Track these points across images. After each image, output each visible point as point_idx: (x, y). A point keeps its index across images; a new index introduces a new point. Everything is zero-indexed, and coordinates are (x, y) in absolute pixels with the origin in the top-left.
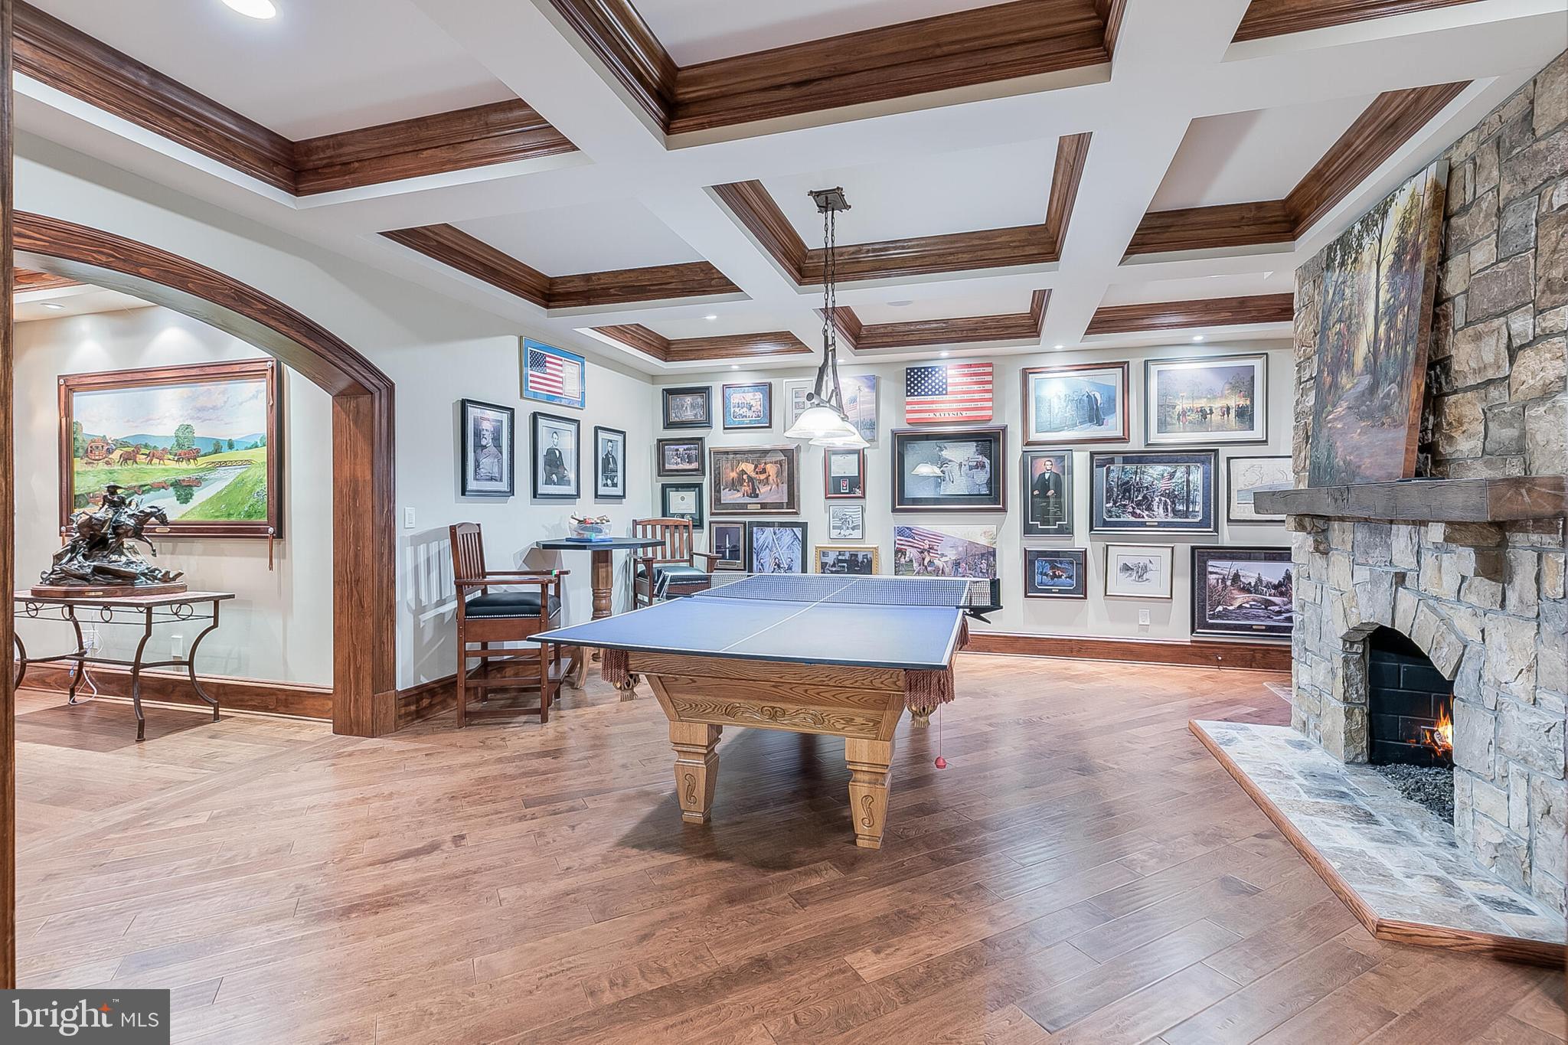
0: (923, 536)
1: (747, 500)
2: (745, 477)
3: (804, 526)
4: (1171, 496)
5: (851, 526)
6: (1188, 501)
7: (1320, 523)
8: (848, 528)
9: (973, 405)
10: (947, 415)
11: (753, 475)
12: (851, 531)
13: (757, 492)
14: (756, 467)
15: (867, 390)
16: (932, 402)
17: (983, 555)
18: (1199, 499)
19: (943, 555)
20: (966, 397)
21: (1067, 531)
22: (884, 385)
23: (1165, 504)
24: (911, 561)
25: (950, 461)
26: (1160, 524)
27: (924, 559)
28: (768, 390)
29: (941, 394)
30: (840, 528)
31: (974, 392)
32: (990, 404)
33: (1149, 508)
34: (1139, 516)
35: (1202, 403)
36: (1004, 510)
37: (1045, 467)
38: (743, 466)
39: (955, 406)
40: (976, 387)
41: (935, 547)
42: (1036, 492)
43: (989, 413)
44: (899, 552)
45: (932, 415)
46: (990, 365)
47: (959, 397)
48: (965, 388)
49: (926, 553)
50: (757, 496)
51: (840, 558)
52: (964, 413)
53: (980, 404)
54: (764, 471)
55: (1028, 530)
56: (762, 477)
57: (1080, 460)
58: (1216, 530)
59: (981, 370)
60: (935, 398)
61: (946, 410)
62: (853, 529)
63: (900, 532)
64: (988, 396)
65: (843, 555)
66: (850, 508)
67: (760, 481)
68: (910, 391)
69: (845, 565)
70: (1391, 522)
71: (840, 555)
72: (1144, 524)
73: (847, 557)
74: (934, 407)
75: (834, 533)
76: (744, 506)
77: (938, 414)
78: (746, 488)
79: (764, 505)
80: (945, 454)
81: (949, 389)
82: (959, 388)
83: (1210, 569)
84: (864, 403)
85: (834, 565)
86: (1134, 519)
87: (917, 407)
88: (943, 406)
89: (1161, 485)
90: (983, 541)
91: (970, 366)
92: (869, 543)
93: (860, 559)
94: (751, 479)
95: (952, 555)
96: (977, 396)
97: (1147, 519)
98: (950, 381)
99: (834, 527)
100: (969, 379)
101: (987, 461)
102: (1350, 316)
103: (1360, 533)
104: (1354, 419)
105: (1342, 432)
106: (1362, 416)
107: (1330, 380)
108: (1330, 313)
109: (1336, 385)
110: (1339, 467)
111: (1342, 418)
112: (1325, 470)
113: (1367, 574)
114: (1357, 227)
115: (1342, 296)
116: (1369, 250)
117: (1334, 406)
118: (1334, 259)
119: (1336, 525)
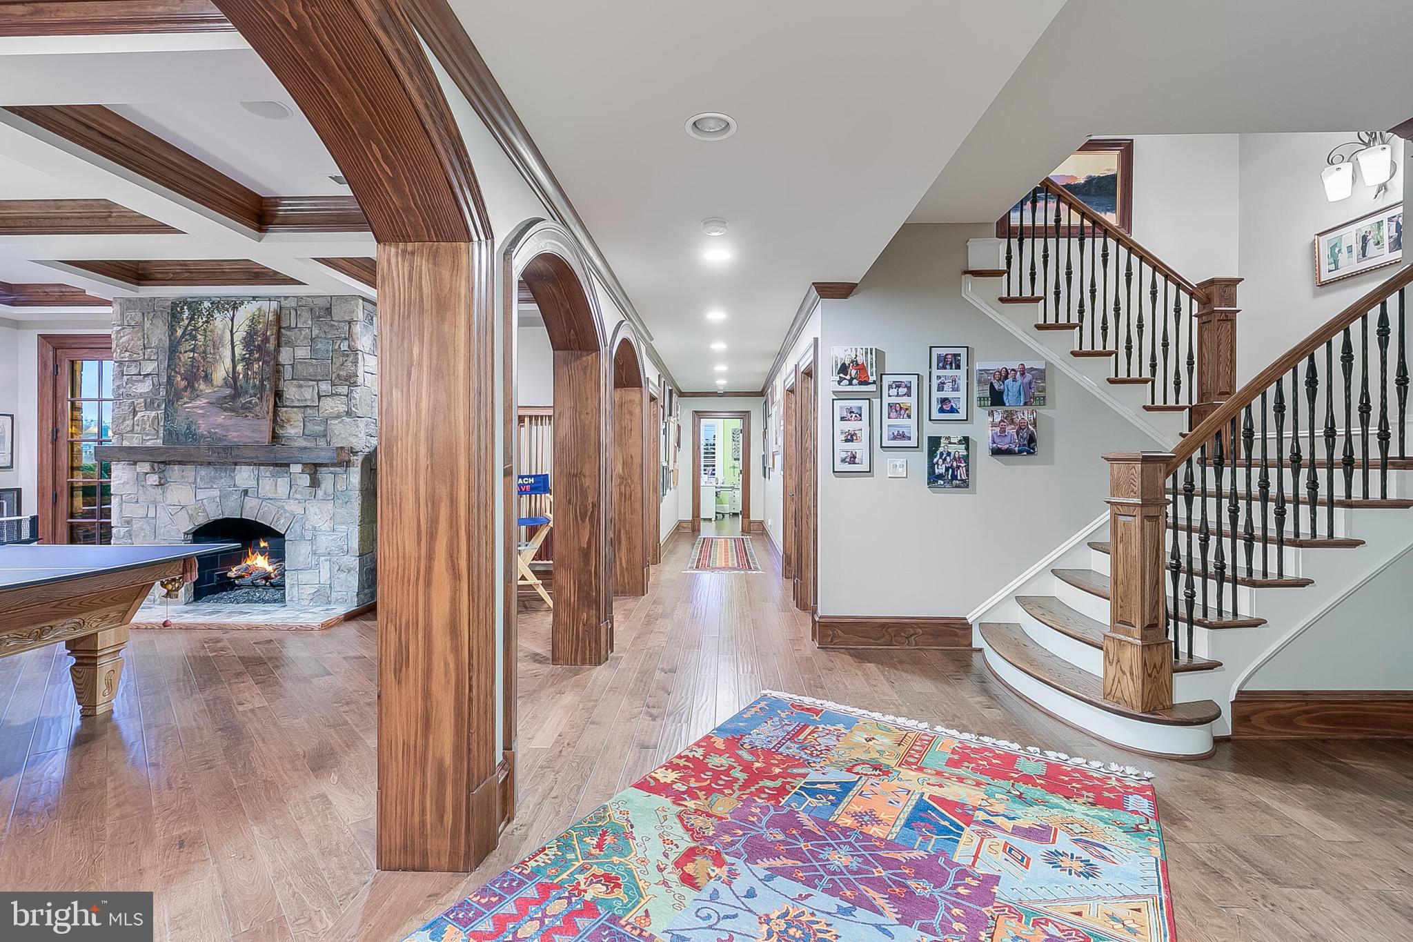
7: (162, 466)
70: (236, 464)
102: (204, 352)
103: (203, 472)
104: (216, 410)
105: (203, 416)
106: (225, 410)
107: (184, 383)
108: (179, 343)
109: (193, 387)
110: (203, 435)
111: (202, 408)
112: (186, 435)
113: (216, 493)
114: (207, 304)
115: (195, 338)
116: (220, 322)
117: (192, 399)
118: (182, 312)
119: (176, 467)
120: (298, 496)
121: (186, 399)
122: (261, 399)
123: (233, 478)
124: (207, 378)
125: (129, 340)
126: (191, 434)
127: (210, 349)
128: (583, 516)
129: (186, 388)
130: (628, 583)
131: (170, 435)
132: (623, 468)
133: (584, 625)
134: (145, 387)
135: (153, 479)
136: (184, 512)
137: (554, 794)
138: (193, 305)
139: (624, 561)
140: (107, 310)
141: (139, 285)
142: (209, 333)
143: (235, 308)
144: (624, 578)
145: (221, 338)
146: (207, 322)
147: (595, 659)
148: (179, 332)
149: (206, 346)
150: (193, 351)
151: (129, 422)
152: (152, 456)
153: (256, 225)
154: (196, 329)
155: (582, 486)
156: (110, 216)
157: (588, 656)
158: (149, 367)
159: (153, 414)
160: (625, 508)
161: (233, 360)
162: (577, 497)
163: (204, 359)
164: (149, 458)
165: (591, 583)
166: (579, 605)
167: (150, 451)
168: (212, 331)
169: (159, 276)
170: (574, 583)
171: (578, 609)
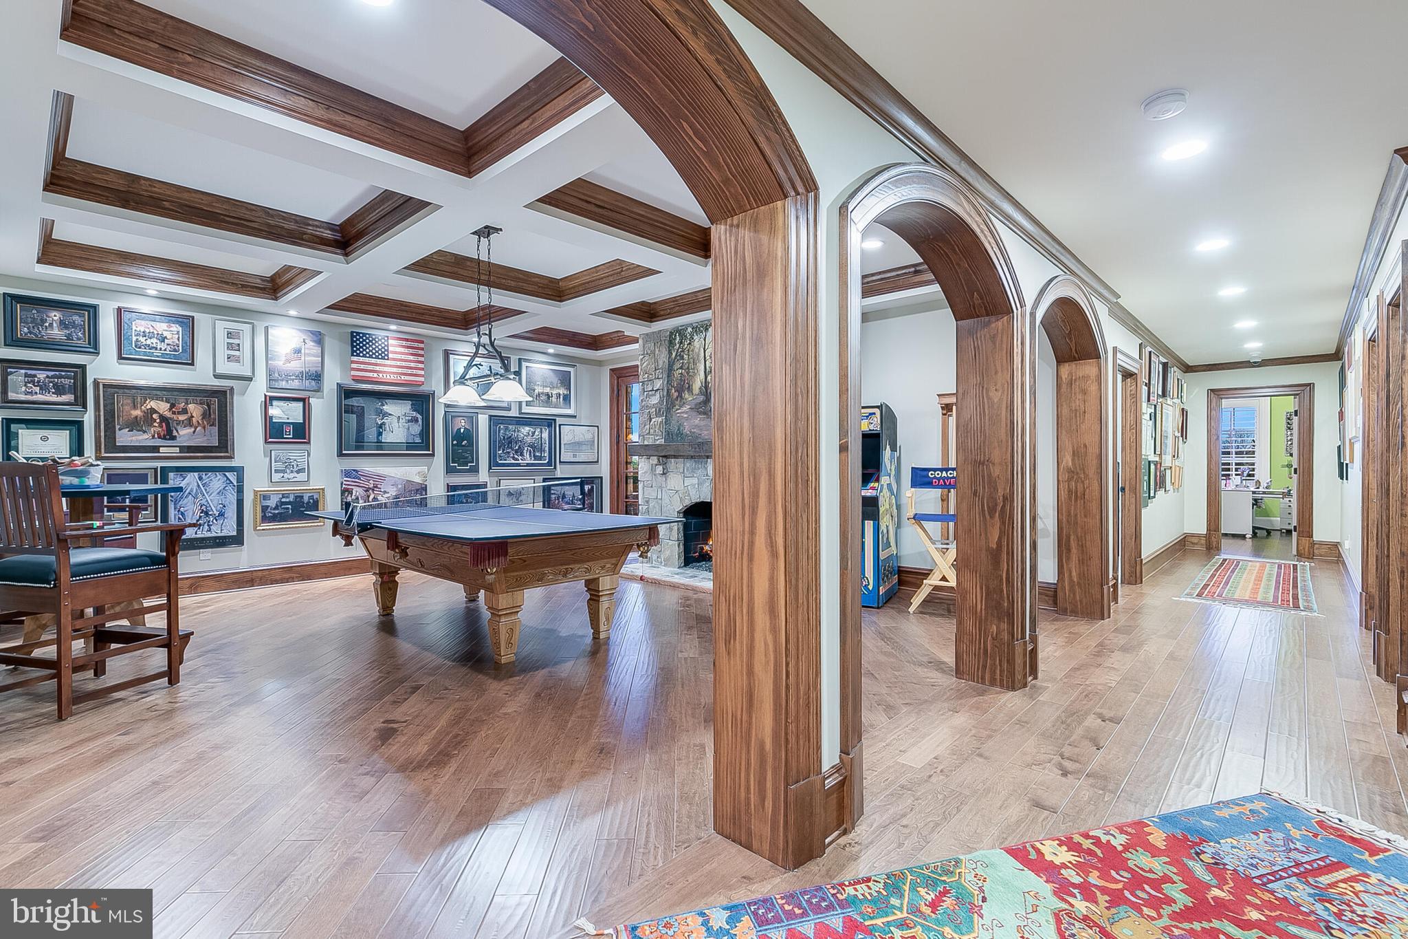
0: (368, 477)
1: (158, 442)
2: (155, 416)
3: (239, 471)
4: (532, 446)
5: (295, 469)
6: (542, 450)
7: (664, 459)
8: (292, 472)
9: (409, 371)
10: (388, 377)
11: (168, 414)
12: (296, 475)
13: (175, 433)
14: (173, 406)
15: (312, 344)
16: (376, 365)
17: (417, 490)
18: (547, 449)
19: (385, 492)
20: (404, 364)
21: (475, 470)
22: (328, 341)
23: (530, 452)
24: (357, 498)
25: (390, 415)
26: (528, 465)
27: (369, 497)
28: (188, 324)
29: (383, 358)
30: (284, 472)
31: (411, 361)
32: (422, 372)
33: (522, 455)
34: (517, 460)
35: (547, 390)
36: (433, 455)
37: (461, 424)
38: (152, 404)
39: (395, 370)
40: (412, 358)
41: (379, 486)
42: (455, 442)
43: (422, 379)
44: (345, 491)
45: (375, 375)
46: (422, 342)
47: (399, 363)
48: (403, 357)
49: (371, 491)
50: (174, 438)
51: (284, 500)
52: (403, 377)
53: (415, 372)
54: (185, 411)
55: (449, 470)
56: (182, 418)
57: (483, 420)
58: (555, 468)
59: (416, 345)
60: (379, 361)
61: (385, 372)
62: (298, 472)
63: (347, 474)
64: (421, 366)
65: (287, 497)
66: (294, 453)
67: (179, 422)
68: (356, 352)
69: (290, 506)
70: (708, 457)
71: (283, 497)
72: (519, 465)
73: (291, 499)
74: (377, 368)
75: (277, 477)
76: (155, 449)
77: (381, 375)
78: (156, 428)
79: (182, 449)
80: (385, 408)
81: (390, 356)
82: (399, 356)
83: (552, 492)
84: (309, 355)
85: (277, 508)
86: (513, 462)
87: (362, 366)
88: (386, 369)
89: (529, 440)
90: (418, 480)
91: (407, 340)
92: (315, 484)
93: (306, 499)
94: (163, 419)
95: (393, 492)
96: (412, 365)
97: (520, 461)
98: (391, 349)
99: (276, 471)
100: (406, 351)
101: (419, 417)
102: (688, 368)
103: (689, 463)
104: (695, 414)
105: (687, 419)
106: (700, 413)
107: (676, 394)
108: (674, 363)
109: (681, 397)
110: (687, 434)
111: (686, 413)
112: (677, 435)
113: (695, 481)
114: (690, 330)
115: (682, 358)
116: (698, 342)
117: (681, 407)
118: (675, 339)
119: (673, 460)
121: (677, 407)
123: (704, 469)
124: (690, 389)
125: (648, 365)
126: (680, 434)
127: (692, 366)
128: (992, 511)
129: (677, 397)
130: (1081, 601)
131: (669, 435)
132: (1073, 460)
133: (993, 639)
134: (655, 400)
135: (659, 469)
136: (677, 495)
137: (904, 822)
138: (680, 331)
139: (1074, 574)
140: (636, 346)
141: (651, 322)
142: (691, 353)
143: (707, 330)
144: (1074, 594)
145: (698, 356)
146: (690, 344)
147: (1008, 682)
148: (674, 354)
149: (689, 363)
150: (681, 368)
151: (648, 427)
152: (657, 451)
153: (702, 253)
154: (683, 351)
155: (990, 475)
156: (622, 271)
157: (998, 677)
158: (658, 384)
159: (660, 419)
160: (1075, 509)
161: (705, 372)
162: (984, 488)
163: (688, 373)
164: (656, 453)
165: (1002, 591)
166: (987, 613)
167: (657, 447)
168: (693, 351)
169: (662, 313)
170: (981, 588)
171: (986, 619)
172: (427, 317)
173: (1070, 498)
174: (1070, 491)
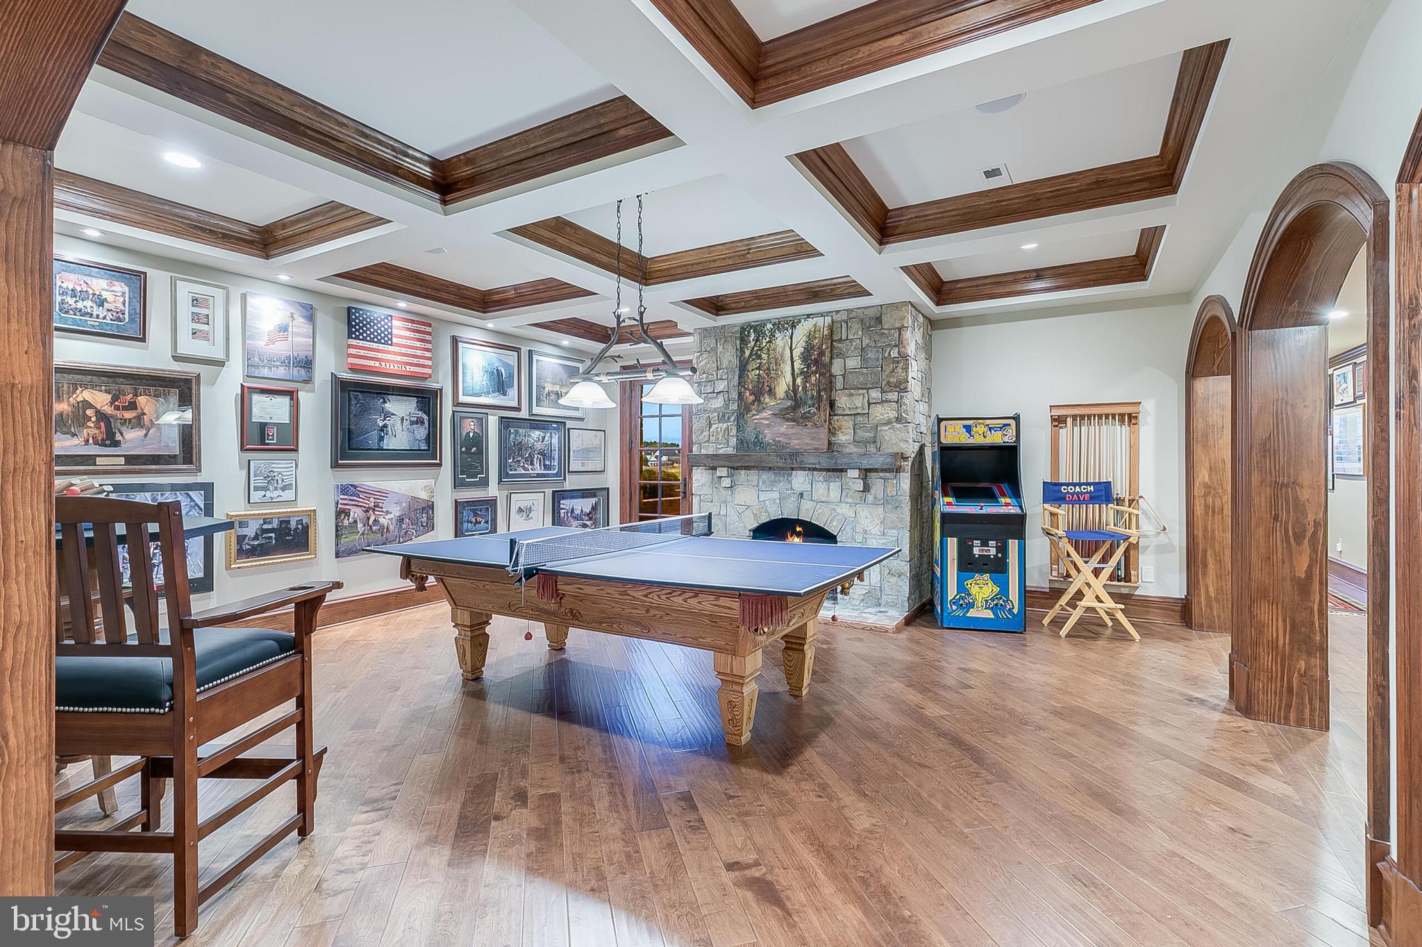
0: (368, 493)
1: (93, 450)
2: (89, 412)
3: (208, 489)
4: (542, 453)
5: (280, 485)
6: (551, 458)
7: (734, 471)
8: (276, 489)
9: (415, 361)
10: (392, 367)
11: (108, 410)
12: (281, 493)
13: (118, 437)
14: (115, 398)
15: (302, 320)
16: (378, 351)
17: (423, 509)
18: (556, 456)
19: (388, 513)
20: (409, 351)
21: (485, 483)
22: (320, 317)
23: (540, 461)
24: (355, 522)
25: (393, 414)
26: (538, 475)
27: (369, 519)
29: (386, 343)
30: (265, 489)
31: (416, 348)
32: (429, 363)
33: (532, 464)
34: (526, 469)
35: (557, 388)
36: (440, 465)
37: (470, 427)
38: (86, 395)
39: (399, 358)
40: (418, 344)
41: (380, 505)
42: (464, 449)
43: (429, 371)
44: (341, 513)
45: (377, 364)
46: (429, 325)
47: (403, 350)
48: (409, 343)
49: (371, 512)
50: (116, 444)
51: (265, 527)
52: (408, 368)
53: (421, 361)
54: (132, 406)
55: (457, 484)
56: (128, 415)
57: (493, 421)
58: (565, 479)
59: (422, 328)
60: (381, 347)
61: (388, 361)
62: (283, 489)
63: (344, 490)
64: (428, 354)
65: (270, 523)
67: (125, 422)
68: (354, 333)
69: (273, 535)
70: (792, 469)
71: (265, 523)
72: (530, 476)
73: (275, 524)
74: (380, 355)
75: (256, 496)
76: (90, 459)
77: (383, 364)
78: (91, 430)
79: (130, 459)
80: (388, 406)
81: (395, 340)
82: (404, 342)
83: (562, 506)
84: (298, 334)
85: (256, 537)
86: (523, 472)
87: (362, 353)
88: (389, 357)
89: (539, 446)
90: (424, 496)
91: (413, 322)
92: (303, 506)
93: (293, 525)
94: (101, 416)
95: (396, 512)
96: (419, 353)
97: (531, 472)
98: (395, 332)
99: (256, 489)
100: (412, 335)
101: (426, 417)
102: (768, 369)
103: (765, 476)
104: (780, 420)
105: (768, 426)
106: (787, 420)
107: (752, 398)
108: (747, 362)
109: (759, 401)
110: (769, 443)
111: (768, 419)
112: (755, 444)
113: (776, 495)
114: (769, 326)
115: (759, 357)
116: (781, 340)
117: (759, 412)
118: (749, 336)
119: (743, 472)
120: (849, 500)
121: (754, 412)
122: (818, 409)
123: (790, 482)
124: (771, 392)
125: (706, 364)
126: (759, 442)
127: (773, 366)
128: (1299, 538)
129: (754, 401)
131: (743, 444)
132: (1210, 475)
133: (1301, 676)
134: (718, 403)
135: (726, 482)
136: (749, 512)
138: (758, 328)
140: (690, 339)
141: (717, 315)
142: (771, 352)
143: (793, 327)
145: (782, 356)
146: (770, 342)
147: (1320, 722)
148: (747, 353)
149: (769, 363)
150: (758, 368)
151: (706, 433)
152: (731, 462)
153: (878, 236)
154: (761, 349)
155: (1296, 499)
157: (1307, 716)
158: (721, 386)
159: (725, 425)
160: (1213, 524)
161: (793, 374)
162: (1288, 512)
163: (768, 375)
164: (729, 464)
165: (1313, 623)
166: (1292, 649)
167: (728, 457)
168: (774, 350)
169: (733, 305)
170: (1284, 621)
171: (1291, 654)
172: (444, 295)
173: (1206, 514)
174: (1207, 506)
